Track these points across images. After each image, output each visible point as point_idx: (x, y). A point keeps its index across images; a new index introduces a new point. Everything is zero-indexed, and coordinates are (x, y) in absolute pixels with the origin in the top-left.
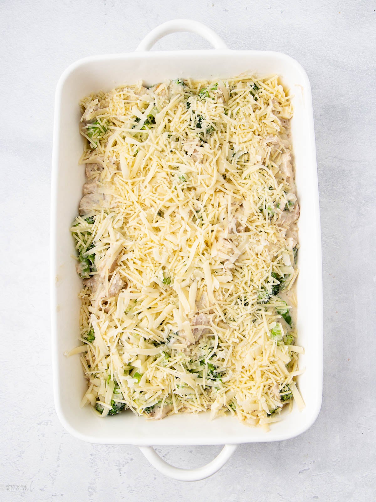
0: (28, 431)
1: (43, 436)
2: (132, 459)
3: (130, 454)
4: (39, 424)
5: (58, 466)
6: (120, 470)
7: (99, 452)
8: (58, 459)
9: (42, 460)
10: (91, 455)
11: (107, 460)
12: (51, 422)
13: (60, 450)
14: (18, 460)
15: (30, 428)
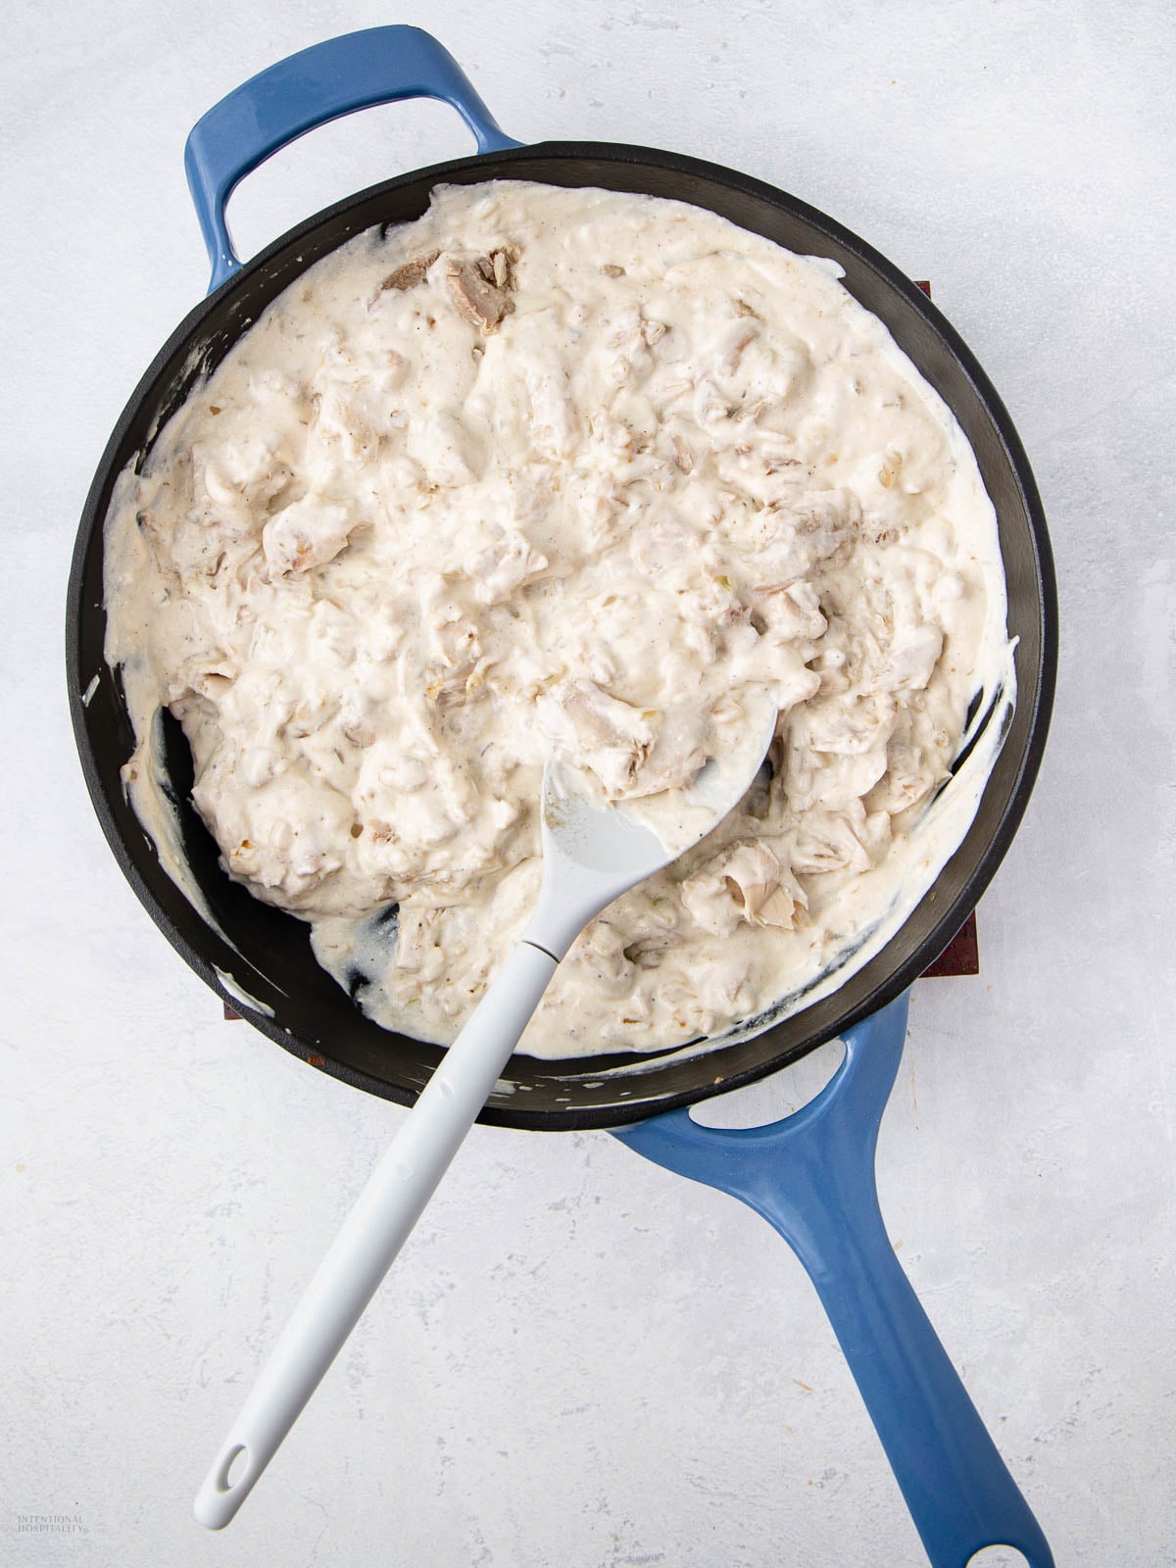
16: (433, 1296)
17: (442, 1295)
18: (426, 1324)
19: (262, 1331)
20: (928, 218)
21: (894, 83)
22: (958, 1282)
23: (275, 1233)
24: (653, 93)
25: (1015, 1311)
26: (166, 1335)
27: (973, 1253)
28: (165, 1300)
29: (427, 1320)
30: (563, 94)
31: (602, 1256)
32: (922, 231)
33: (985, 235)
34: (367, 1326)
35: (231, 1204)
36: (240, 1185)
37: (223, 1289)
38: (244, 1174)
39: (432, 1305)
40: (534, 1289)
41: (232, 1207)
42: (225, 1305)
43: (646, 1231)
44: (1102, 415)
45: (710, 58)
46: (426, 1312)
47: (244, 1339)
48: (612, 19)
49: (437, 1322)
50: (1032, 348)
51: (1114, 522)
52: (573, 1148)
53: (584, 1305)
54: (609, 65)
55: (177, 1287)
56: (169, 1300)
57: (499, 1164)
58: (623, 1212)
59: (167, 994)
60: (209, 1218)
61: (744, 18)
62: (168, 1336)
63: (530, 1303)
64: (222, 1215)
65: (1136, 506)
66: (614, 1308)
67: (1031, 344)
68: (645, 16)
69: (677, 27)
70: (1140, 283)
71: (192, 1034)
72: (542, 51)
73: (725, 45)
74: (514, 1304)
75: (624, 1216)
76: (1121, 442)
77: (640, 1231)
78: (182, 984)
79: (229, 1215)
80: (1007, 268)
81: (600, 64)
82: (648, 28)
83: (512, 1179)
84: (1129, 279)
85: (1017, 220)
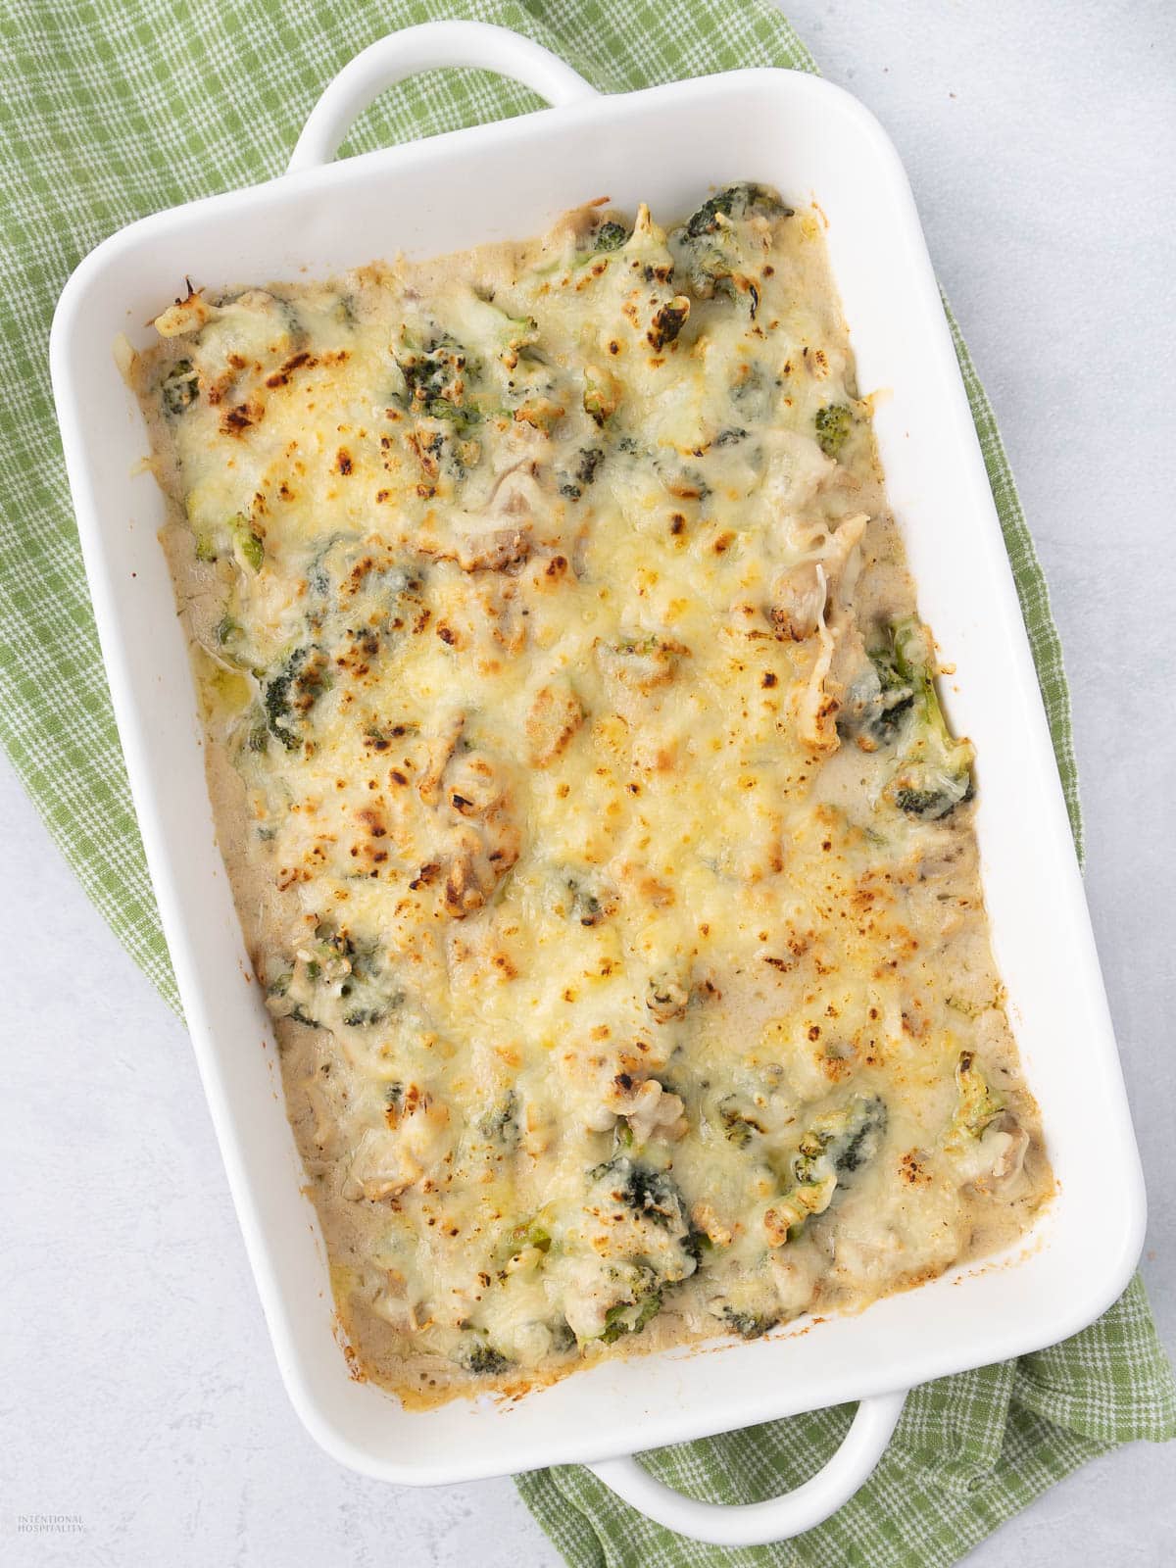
0: (141, 1450)
1: (191, 1461)
2: (468, 1513)
3: (462, 1498)
4: (175, 1426)
5: (243, 1551)
6: (433, 1547)
7: (365, 1496)
8: (242, 1528)
9: (192, 1535)
10: (343, 1508)
11: (391, 1519)
12: (213, 1416)
13: (245, 1499)
14: (117, 1541)
15: (149, 1440)
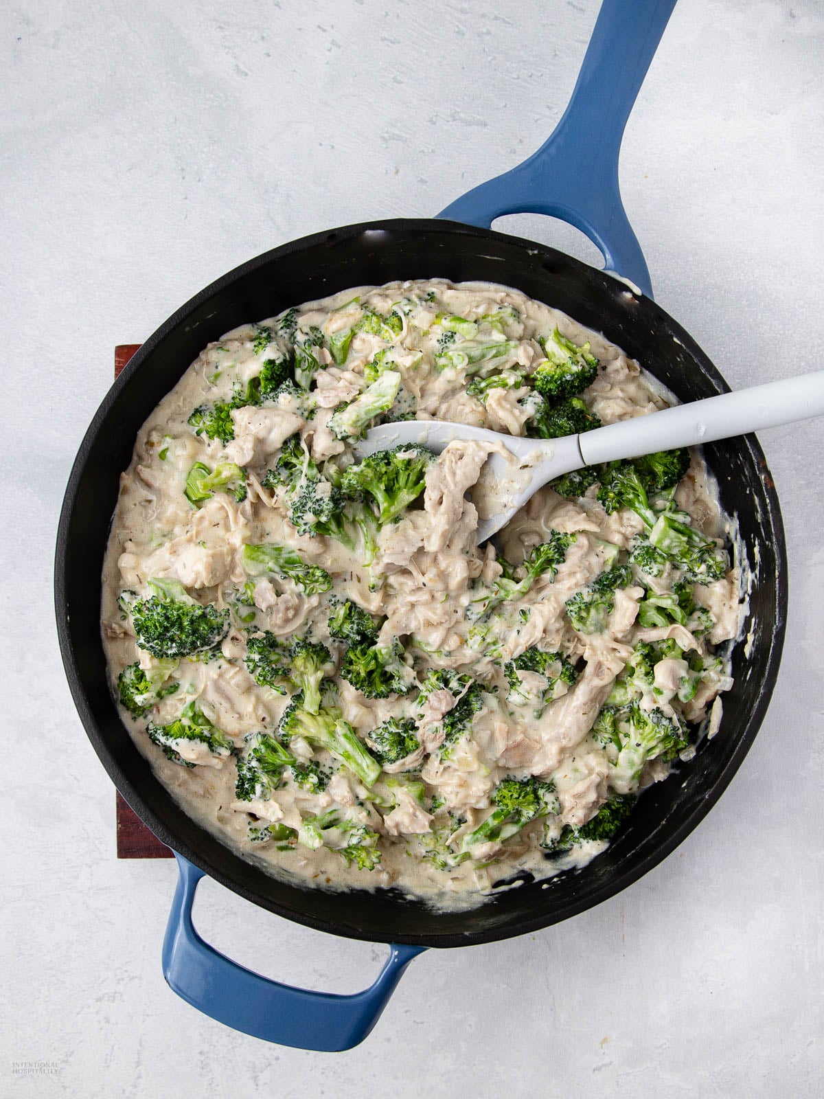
16: (263, 1066)
17: (270, 1065)
18: (257, 1085)
19: (135, 1087)
20: (667, 281)
21: (646, 177)
22: (648, 1068)
23: (148, 1016)
24: (465, 175)
25: (689, 1090)
26: (63, 1086)
27: (661, 1047)
28: (64, 1061)
29: (259, 1083)
30: (397, 172)
31: (389, 1040)
32: (661, 291)
33: (708, 297)
34: (213, 1085)
35: (115, 993)
36: (123, 979)
37: (107, 1055)
38: (126, 971)
39: (262, 1072)
40: (338, 1063)
41: (116, 995)
42: (108, 1066)
43: (422, 1023)
44: (787, 437)
45: (509, 150)
46: (257, 1076)
47: (121, 1092)
48: (437, 116)
49: (265, 1084)
50: (738, 383)
51: (791, 516)
52: (371, 961)
53: (374, 1075)
54: (433, 151)
55: (73, 1052)
56: (66, 1062)
57: (315, 971)
58: (406, 1008)
59: (73, 837)
60: (99, 1003)
61: (537, 120)
62: (65, 1088)
63: (334, 1073)
64: (108, 1000)
65: (809, 505)
66: (396, 1078)
67: (738, 381)
68: (462, 115)
69: (486, 125)
70: (820, 339)
71: (90, 867)
72: (383, 138)
73: (521, 141)
74: (323, 1073)
75: (406, 1012)
76: (800, 457)
77: (417, 1023)
78: (84, 830)
79: (113, 1001)
80: (723, 323)
81: (426, 151)
82: (463, 124)
83: (325, 982)
84: (813, 335)
85: (732, 286)
